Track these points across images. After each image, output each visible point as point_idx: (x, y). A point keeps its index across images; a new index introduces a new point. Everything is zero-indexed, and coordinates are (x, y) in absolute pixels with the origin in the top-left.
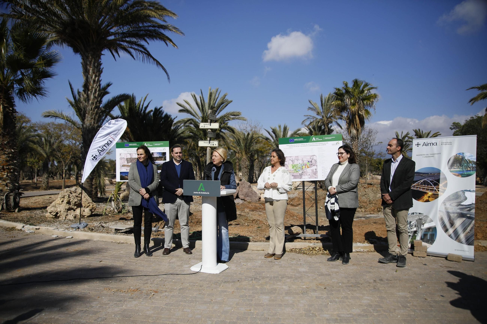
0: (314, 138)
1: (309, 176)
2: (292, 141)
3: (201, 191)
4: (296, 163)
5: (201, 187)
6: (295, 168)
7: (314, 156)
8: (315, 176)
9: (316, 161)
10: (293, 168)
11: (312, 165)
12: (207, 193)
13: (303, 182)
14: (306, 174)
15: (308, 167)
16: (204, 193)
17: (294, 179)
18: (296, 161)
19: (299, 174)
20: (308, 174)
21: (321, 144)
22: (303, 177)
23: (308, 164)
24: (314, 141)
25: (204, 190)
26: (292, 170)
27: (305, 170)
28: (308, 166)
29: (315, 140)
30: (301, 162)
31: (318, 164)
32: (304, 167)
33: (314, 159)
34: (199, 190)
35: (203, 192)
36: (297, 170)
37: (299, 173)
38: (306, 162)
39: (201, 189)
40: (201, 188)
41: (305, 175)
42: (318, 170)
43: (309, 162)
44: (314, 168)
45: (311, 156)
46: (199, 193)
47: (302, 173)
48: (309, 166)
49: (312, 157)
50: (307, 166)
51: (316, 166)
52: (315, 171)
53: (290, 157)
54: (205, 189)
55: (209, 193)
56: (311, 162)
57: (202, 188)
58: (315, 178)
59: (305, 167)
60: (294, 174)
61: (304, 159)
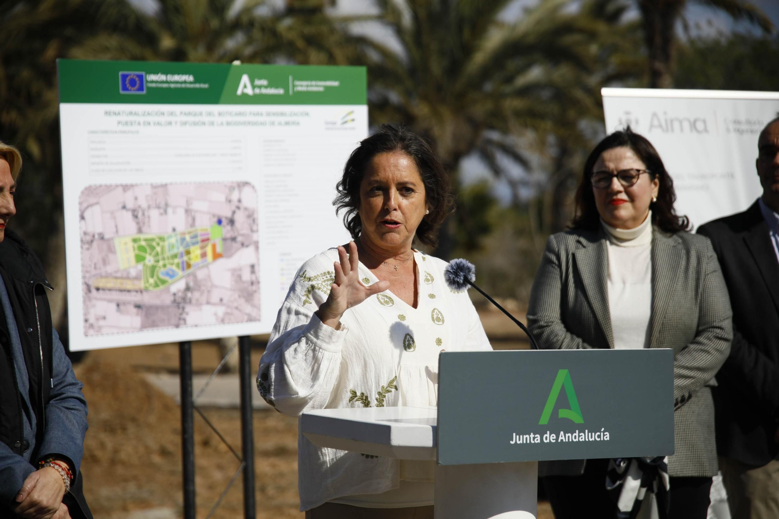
0: (245, 79)
1: (221, 310)
2: (133, 83)
3: (557, 425)
4: (156, 225)
5: (563, 391)
6: (150, 260)
7: (246, 190)
8: (248, 309)
9: (251, 217)
10: (139, 259)
11: (234, 239)
12: (593, 437)
13: (185, 348)
14: (204, 299)
15: (217, 256)
16: (577, 437)
17: (144, 327)
18: (154, 214)
19: (168, 300)
20: (215, 298)
21: (277, 119)
22: (193, 314)
23: (217, 234)
24: (245, 100)
25: (578, 419)
26: (133, 273)
27: (201, 274)
28: (214, 247)
29: (249, 91)
30: (177, 220)
31: (262, 235)
32: (196, 251)
33: (246, 203)
34: (544, 420)
35: (570, 427)
36: (161, 272)
37: (174, 288)
38: (204, 223)
39: (563, 413)
40: (563, 402)
41: (199, 304)
42: (263, 274)
43: (220, 222)
44: (243, 257)
45: (232, 189)
46: (549, 438)
47: (188, 288)
48: (219, 249)
49: (235, 196)
50: (209, 250)
51: (251, 249)
52: (247, 276)
53: (126, 188)
54: (584, 413)
55: (607, 437)
56: (232, 222)
57: (568, 407)
58: (251, 319)
59: (204, 255)
60: (146, 299)
61: (196, 205)
